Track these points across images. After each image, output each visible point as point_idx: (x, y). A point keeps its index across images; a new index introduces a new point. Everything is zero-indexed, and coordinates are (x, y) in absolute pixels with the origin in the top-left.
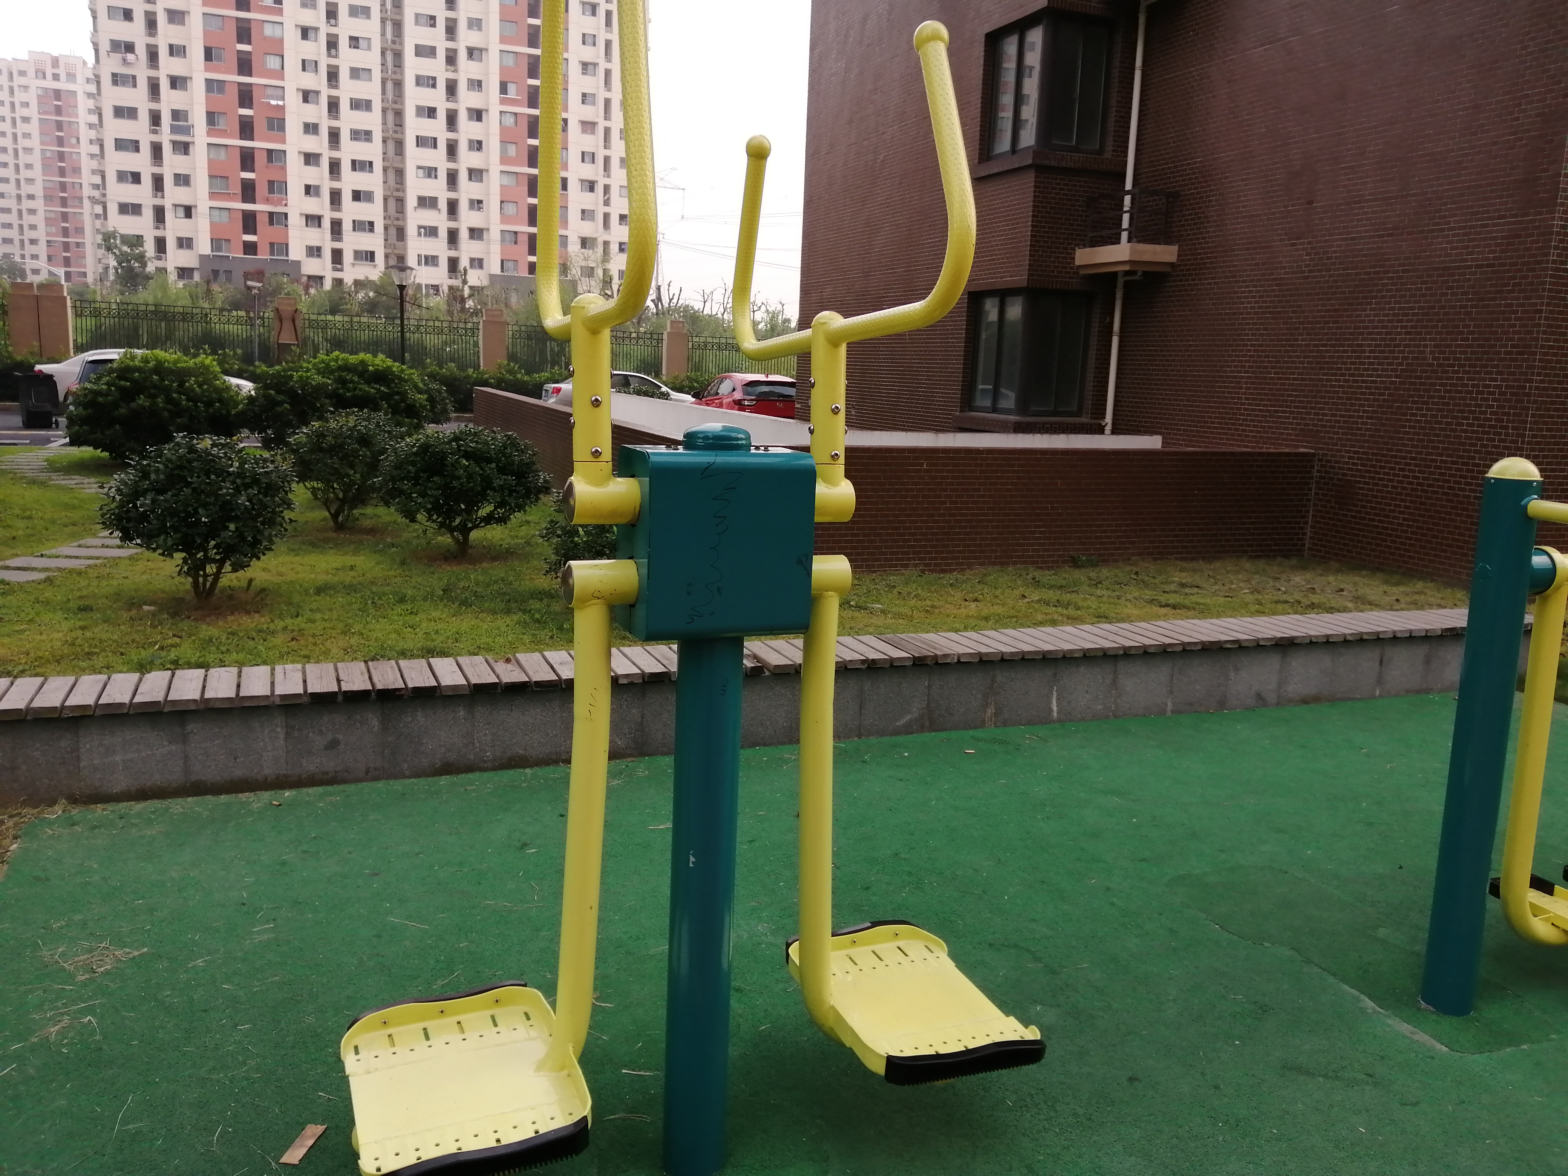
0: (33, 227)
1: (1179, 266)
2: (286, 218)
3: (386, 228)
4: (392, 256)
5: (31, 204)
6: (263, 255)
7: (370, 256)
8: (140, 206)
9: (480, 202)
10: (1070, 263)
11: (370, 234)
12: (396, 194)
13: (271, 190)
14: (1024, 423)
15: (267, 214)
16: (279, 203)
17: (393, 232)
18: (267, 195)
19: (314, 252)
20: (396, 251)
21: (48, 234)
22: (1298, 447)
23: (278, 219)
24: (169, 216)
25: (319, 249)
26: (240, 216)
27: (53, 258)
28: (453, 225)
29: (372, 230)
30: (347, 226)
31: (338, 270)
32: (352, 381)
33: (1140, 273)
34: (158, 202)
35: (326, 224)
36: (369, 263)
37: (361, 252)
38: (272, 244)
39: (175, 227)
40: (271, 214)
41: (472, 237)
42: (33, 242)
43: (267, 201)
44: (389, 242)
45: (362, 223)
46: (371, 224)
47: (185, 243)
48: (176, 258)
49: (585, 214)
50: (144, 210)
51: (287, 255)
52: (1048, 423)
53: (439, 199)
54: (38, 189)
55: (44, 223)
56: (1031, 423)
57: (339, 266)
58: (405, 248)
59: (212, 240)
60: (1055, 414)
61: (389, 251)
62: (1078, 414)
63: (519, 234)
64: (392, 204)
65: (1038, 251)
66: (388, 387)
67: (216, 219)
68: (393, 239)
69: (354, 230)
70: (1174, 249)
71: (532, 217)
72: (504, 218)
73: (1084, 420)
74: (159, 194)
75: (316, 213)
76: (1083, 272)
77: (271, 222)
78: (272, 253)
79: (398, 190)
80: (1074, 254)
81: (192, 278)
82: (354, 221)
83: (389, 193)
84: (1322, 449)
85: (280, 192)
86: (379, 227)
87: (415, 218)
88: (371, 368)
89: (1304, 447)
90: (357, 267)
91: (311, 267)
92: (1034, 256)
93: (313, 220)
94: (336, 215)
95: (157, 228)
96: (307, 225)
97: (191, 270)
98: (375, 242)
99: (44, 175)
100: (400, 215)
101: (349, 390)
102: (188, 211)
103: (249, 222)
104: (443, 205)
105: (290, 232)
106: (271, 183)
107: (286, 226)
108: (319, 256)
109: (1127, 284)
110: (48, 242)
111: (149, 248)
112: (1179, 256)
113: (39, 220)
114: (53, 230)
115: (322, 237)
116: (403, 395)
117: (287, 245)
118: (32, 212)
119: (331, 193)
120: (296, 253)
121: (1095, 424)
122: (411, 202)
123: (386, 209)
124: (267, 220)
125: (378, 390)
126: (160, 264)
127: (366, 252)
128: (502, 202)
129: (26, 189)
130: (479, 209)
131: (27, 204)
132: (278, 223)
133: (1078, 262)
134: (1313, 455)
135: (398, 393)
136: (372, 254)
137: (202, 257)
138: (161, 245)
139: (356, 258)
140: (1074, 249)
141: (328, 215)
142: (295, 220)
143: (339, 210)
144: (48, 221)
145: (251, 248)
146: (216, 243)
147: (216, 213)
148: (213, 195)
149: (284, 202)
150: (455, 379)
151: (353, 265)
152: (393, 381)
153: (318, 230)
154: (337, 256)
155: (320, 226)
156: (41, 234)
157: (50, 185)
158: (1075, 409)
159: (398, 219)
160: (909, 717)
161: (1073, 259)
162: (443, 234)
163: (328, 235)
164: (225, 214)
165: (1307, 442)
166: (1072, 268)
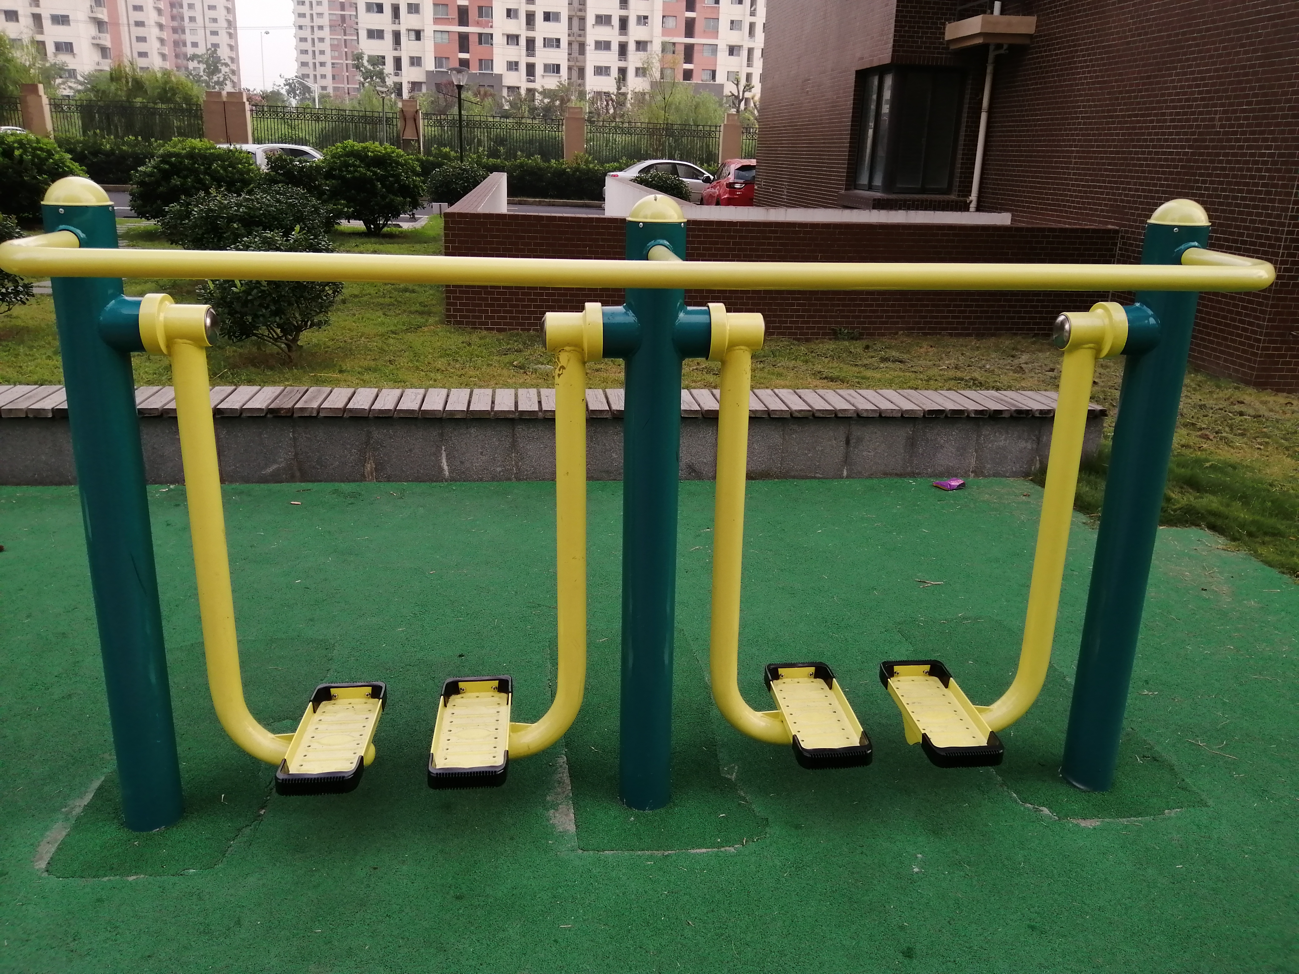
0: (322, 52)
1: (1036, 37)
2: (492, 38)
3: (570, 44)
4: (575, 68)
5: (320, 34)
6: (474, 70)
7: (557, 69)
8: (382, 31)
9: (646, 17)
10: (940, 38)
11: (557, 50)
12: (579, 14)
13: (481, 15)
14: (884, 200)
15: (477, 36)
16: (486, 25)
17: (576, 47)
18: (477, 18)
19: (513, 66)
20: (578, 64)
21: (332, 58)
22: (1107, 223)
23: (486, 39)
24: (403, 39)
25: (517, 63)
26: (457, 37)
27: (336, 77)
28: (623, 39)
29: (558, 46)
30: (539, 43)
31: (531, 81)
32: (354, 166)
33: (1005, 47)
34: (396, 27)
35: (523, 42)
36: (555, 74)
37: (549, 65)
38: (480, 60)
39: (409, 48)
40: (480, 35)
41: (638, 49)
42: (322, 64)
43: (478, 24)
44: (572, 56)
45: (550, 40)
46: (558, 40)
47: (416, 61)
48: (409, 74)
49: (734, 25)
50: (386, 35)
51: (492, 69)
52: (909, 200)
53: (613, 17)
54: (325, 21)
55: (329, 49)
56: (892, 200)
57: (532, 78)
58: (585, 61)
59: (435, 58)
60: (923, 191)
61: (572, 63)
62: (948, 191)
63: (676, 45)
64: (576, 22)
65: (905, 26)
66: (385, 170)
67: (439, 41)
68: (575, 54)
69: (544, 46)
70: (1033, 19)
71: (690, 28)
72: (666, 31)
73: (953, 197)
74: (397, 21)
75: (514, 33)
76: (953, 47)
77: (480, 42)
78: (481, 69)
79: (580, 10)
80: (944, 28)
81: (420, 90)
82: (544, 39)
83: (573, 13)
84: (1125, 226)
85: (487, 16)
86: (564, 44)
87: (594, 33)
88: (370, 154)
89: (1113, 224)
90: (545, 78)
91: (511, 79)
92: (900, 31)
93: (512, 39)
94: (531, 34)
95: (396, 49)
96: (508, 44)
97: (421, 83)
98: (560, 56)
99: (330, 9)
100: (582, 32)
101: (349, 172)
102: (418, 35)
103: (464, 42)
104: (616, 22)
105: (494, 49)
106: (480, 8)
107: (492, 45)
108: (517, 70)
109: (998, 58)
110: (333, 64)
111: (389, 68)
112: (1037, 27)
113: (326, 46)
114: (336, 54)
115: (518, 53)
116: (397, 177)
117: (492, 60)
118: (322, 40)
119: (527, 15)
120: (499, 68)
121: (961, 201)
122: (590, 20)
123: (570, 27)
124: (477, 40)
125: (375, 173)
126: (397, 79)
127: (553, 65)
128: (664, 17)
129: (318, 22)
130: (645, 24)
131: (318, 34)
132: (486, 43)
133: (948, 36)
134: (1116, 232)
135: (393, 176)
136: (558, 66)
137: (428, 73)
138: (398, 62)
139: (545, 71)
140: (944, 24)
141: (524, 34)
142: (499, 40)
143: (533, 29)
144: (334, 47)
145: (464, 63)
146: (439, 61)
147: (439, 35)
148: (436, 21)
149: (490, 24)
150: (540, 169)
151: (543, 76)
152: (391, 164)
153: (517, 47)
154: (531, 69)
155: (518, 44)
156: (327, 58)
157: (334, 18)
158: (945, 186)
159: (580, 36)
160: (275, 467)
161: (944, 34)
162: (615, 47)
163: (524, 52)
164: (446, 36)
165: (1115, 218)
166: (942, 43)
